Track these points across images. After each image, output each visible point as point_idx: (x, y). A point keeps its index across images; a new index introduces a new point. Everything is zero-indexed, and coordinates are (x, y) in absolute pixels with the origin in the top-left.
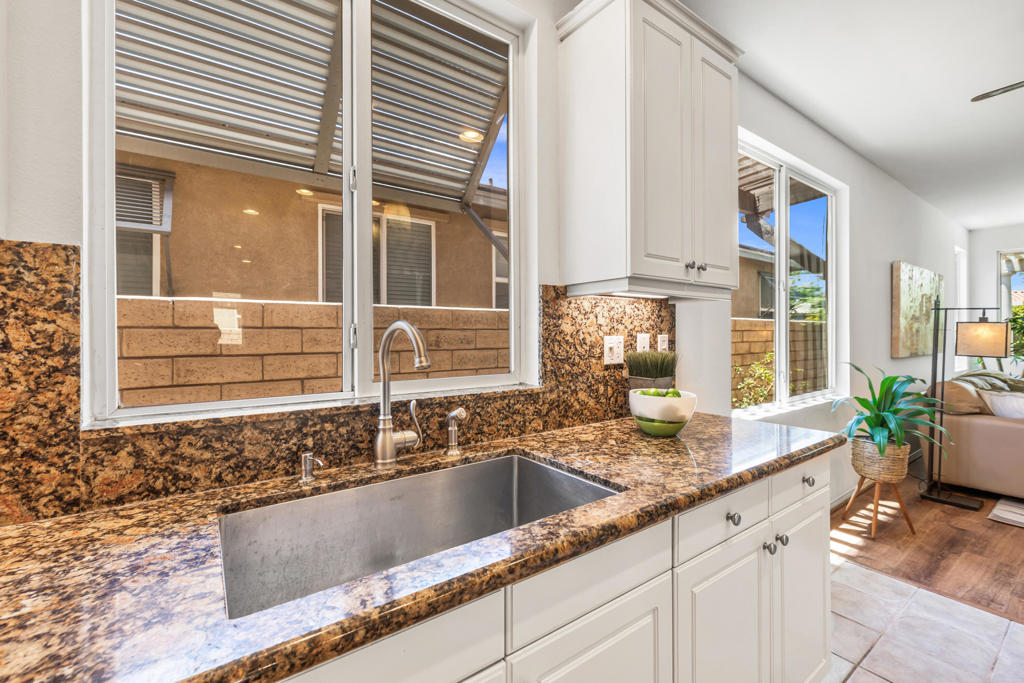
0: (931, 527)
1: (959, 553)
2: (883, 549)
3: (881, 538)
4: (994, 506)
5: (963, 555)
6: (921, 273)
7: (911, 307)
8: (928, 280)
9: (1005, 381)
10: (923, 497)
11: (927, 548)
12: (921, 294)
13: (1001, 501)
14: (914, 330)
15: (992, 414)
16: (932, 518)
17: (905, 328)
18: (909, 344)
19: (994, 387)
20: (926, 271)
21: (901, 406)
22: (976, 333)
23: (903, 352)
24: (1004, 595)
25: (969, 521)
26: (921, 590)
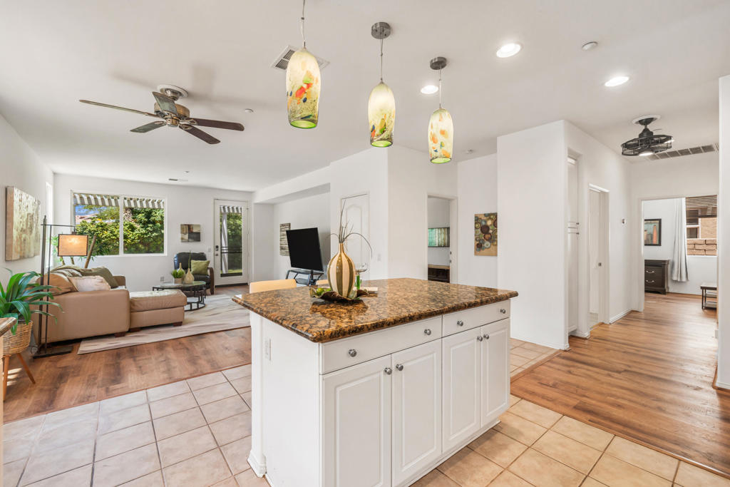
0: (45, 373)
1: (66, 382)
2: (15, 403)
3: (9, 398)
4: (79, 347)
5: (68, 381)
6: (27, 198)
7: (21, 222)
8: (31, 203)
9: (79, 271)
10: (35, 358)
11: (46, 387)
12: (26, 213)
13: (83, 342)
14: (22, 239)
15: (77, 291)
16: (45, 368)
17: (17, 237)
18: (19, 249)
19: (74, 275)
20: (30, 197)
21: (26, 295)
22: (70, 242)
23: (15, 256)
24: (95, 391)
25: (68, 361)
26: (49, 414)
